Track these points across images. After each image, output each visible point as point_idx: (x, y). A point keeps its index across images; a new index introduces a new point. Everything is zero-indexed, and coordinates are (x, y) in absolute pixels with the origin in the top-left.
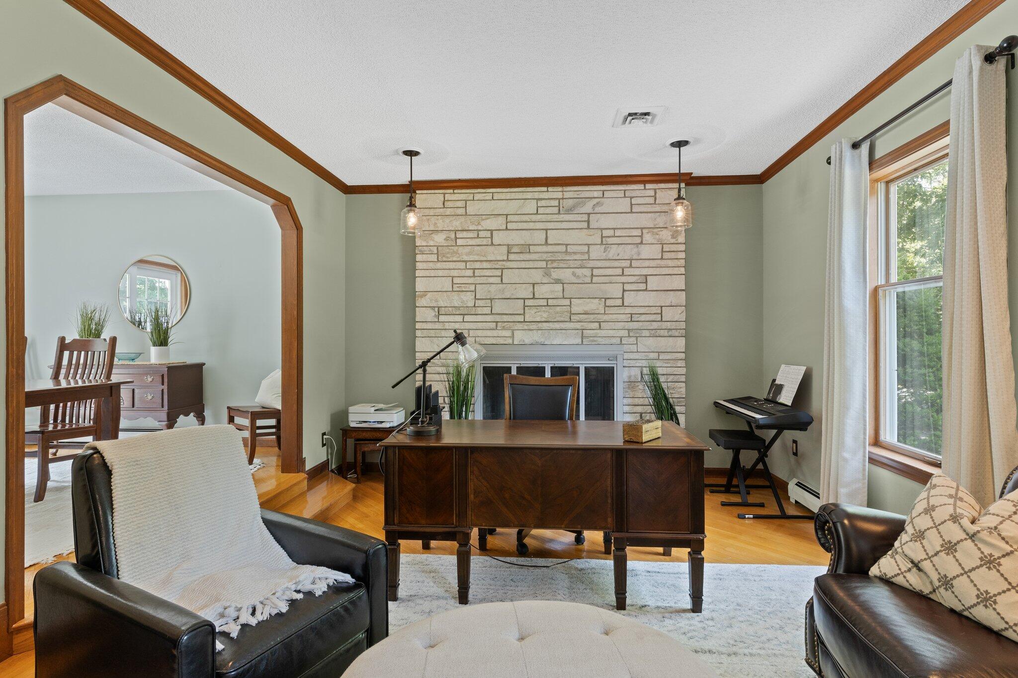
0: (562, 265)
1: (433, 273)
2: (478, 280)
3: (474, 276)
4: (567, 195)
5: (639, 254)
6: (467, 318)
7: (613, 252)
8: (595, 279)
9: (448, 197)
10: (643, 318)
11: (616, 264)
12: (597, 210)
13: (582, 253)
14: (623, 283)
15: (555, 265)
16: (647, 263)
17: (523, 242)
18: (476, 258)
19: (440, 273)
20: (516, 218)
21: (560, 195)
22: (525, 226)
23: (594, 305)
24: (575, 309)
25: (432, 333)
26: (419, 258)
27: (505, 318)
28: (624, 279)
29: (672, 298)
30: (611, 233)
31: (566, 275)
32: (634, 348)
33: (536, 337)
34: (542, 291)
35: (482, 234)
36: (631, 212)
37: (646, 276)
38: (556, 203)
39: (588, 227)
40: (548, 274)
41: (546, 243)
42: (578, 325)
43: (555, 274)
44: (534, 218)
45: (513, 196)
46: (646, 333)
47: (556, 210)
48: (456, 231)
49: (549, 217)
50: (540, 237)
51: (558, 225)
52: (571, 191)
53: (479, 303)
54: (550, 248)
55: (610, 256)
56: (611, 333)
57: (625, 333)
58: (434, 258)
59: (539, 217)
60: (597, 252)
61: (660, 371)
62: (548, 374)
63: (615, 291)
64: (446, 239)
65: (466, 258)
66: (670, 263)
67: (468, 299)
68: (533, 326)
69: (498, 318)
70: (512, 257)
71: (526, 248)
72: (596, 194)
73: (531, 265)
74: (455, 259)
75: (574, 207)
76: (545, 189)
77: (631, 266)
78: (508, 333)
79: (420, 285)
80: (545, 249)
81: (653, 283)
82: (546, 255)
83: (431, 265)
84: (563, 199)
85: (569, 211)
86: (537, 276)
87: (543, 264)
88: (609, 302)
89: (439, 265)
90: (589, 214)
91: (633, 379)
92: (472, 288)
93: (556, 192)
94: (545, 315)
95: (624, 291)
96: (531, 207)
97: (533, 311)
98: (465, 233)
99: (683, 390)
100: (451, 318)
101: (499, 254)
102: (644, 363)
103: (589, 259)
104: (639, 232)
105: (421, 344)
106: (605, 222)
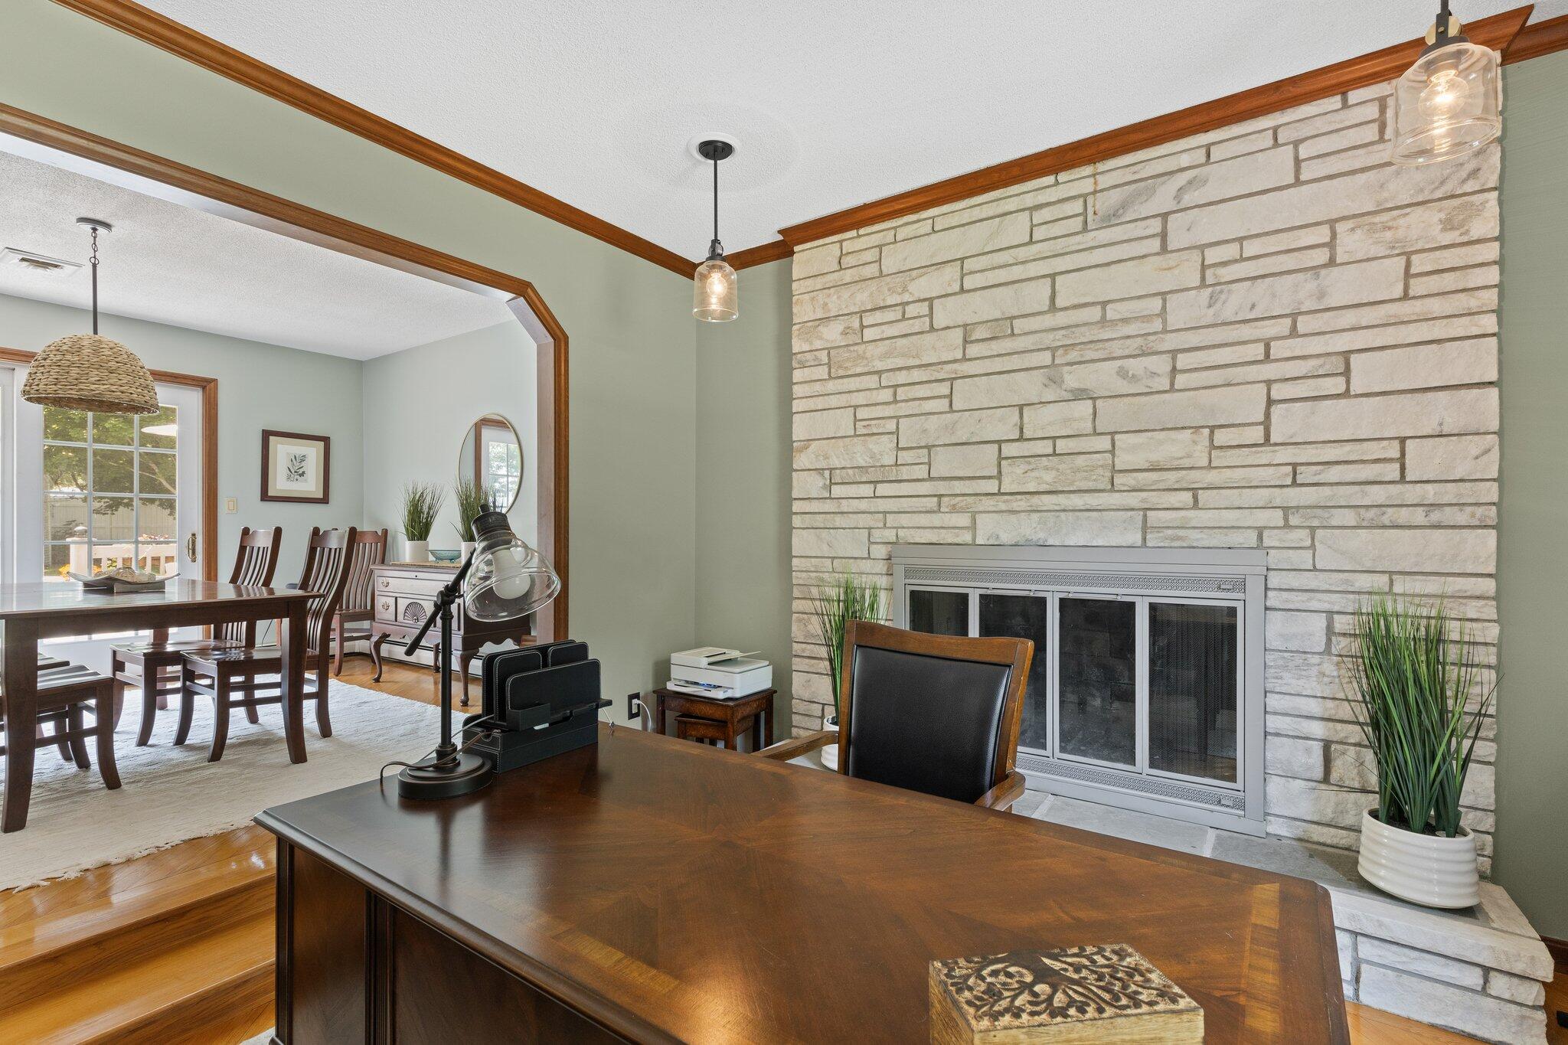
0: (1090, 354)
1: (820, 403)
2: (903, 409)
3: (895, 401)
4: (1104, 181)
5: (1322, 295)
6: (883, 489)
7: (1235, 302)
8: (1181, 380)
9: (848, 246)
10: (1334, 474)
12: (1188, 199)
13: (1147, 318)
14: (1269, 383)
15: (1073, 355)
16: (1349, 318)
17: (998, 315)
18: (900, 362)
19: (834, 401)
20: (981, 263)
21: (1087, 186)
22: (1004, 276)
23: (1177, 447)
24: (1123, 460)
25: (819, 520)
26: (797, 375)
27: (959, 487)
28: (1269, 371)
29: (1444, 411)
30: (1230, 251)
31: (1101, 377)
32: (1304, 559)
33: (1028, 528)
34: (1038, 421)
35: (911, 310)
36: (1298, 183)
37: (1346, 355)
38: (1077, 207)
39: (1164, 249)
40: (1054, 381)
41: (1053, 307)
42: (1133, 500)
43: (1073, 379)
44: (1023, 253)
45: (976, 213)
46: (1349, 518)
47: (1076, 224)
48: (861, 313)
49: (1060, 245)
50: (1037, 296)
51: (1082, 260)
52: (1116, 169)
53: (905, 457)
54: (1061, 319)
55: (1228, 314)
56: (1230, 517)
57: (1274, 517)
58: (822, 372)
59: (1034, 249)
60: (1187, 310)
63: (1245, 404)
64: (844, 333)
65: (879, 365)
66: (1440, 306)
67: (883, 450)
68: (1020, 503)
69: (942, 488)
70: (973, 350)
71: (1005, 326)
72: (1185, 160)
73: (1015, 362)
74: (859, 370)
75: (1124, 205)
76: (1049, 180)
77: (1294, 333)
78: (963, 520)
79: (800, 429)
80: (1049, 321)
81: (1366, 374)
82: (1051, 336)
83: (818, 388)
84: (1095, 192)
85: (1110, 220)
86: (1029, 387)
87: (1045, 358)
88: (1221, 438)
89: (831, 386)
90: (1165, 216)
91: (1304, 644)
92: (891, 426)
93: (1077, 181)
94: (1049, 477)
95: (1270, 402)
96: (1017, 229)
97: (1020, 468)
98: (878, 314)
100: (851, 491)
101: (948, 345)
103: (1165, 331)
104: (1322, 235)
105: (801, 542)
106: (1211, 226)
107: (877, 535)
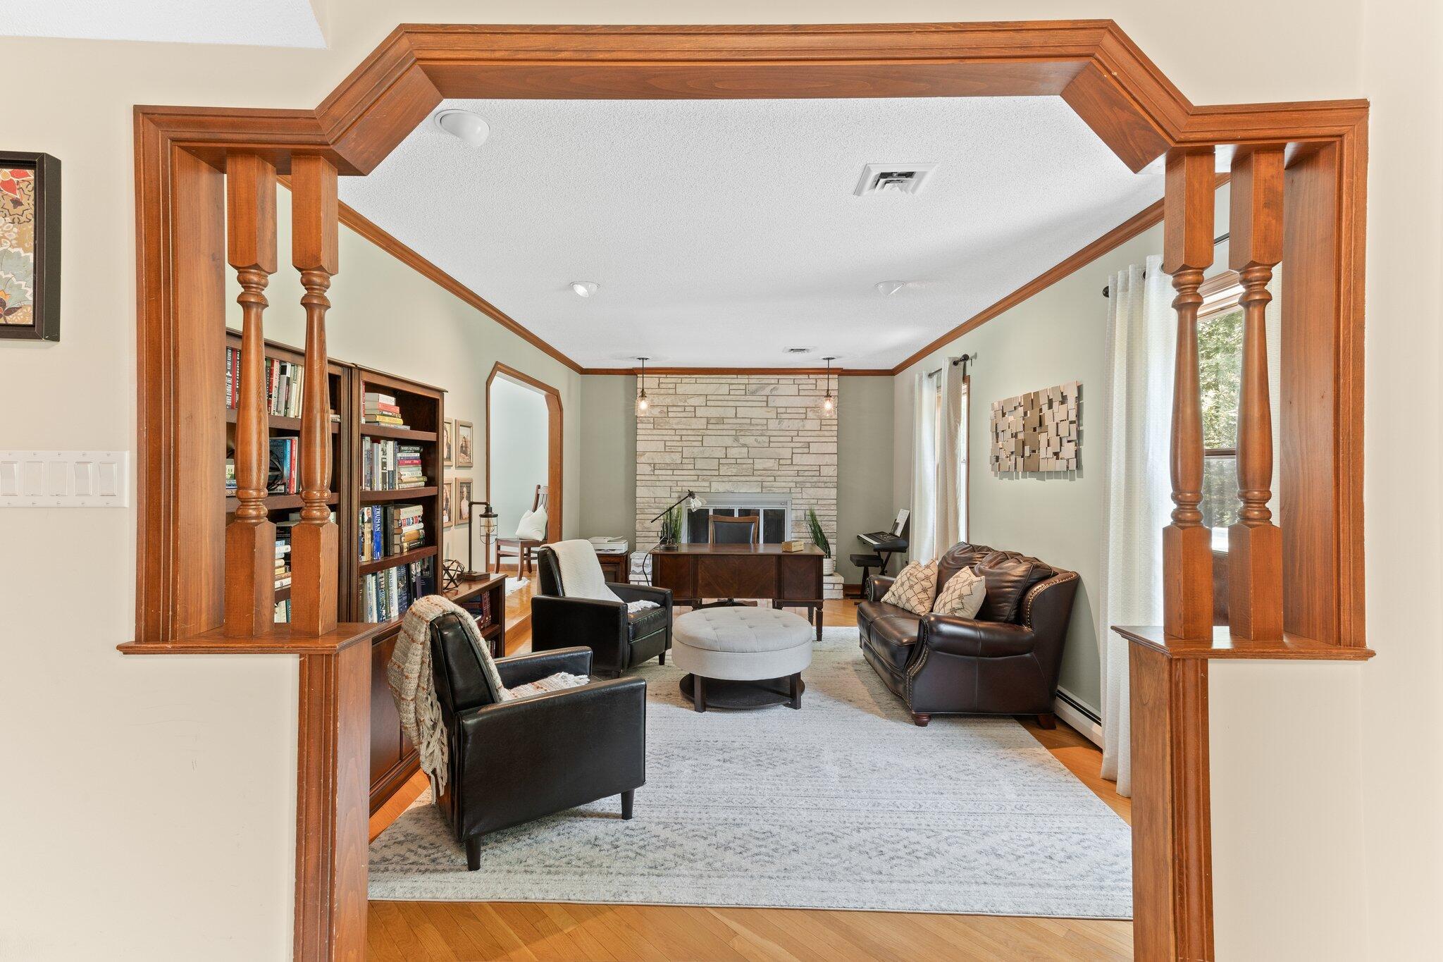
0: (747, 434)
1: (650, 438)
2: (685, 444)
3: (681, 441)
4: (751, 381)
5: (804, 426)
6: (675, 472)
7: (785, 424)
8: (772, 445)
9: (661, 380)
10: (806, 473)
11: (787, 433)
12: (773, 393)
13: (762, 425)
14: (792, 448)
15: (742, 433)
16: (810, 433)
17: (718, 416)
18: (683, 427)
19: (656, 438)
20: (714, 397)
21: (746, 381)
22: (720, 403)
23: (770, 464)
24: (756, 466)
25: (649, 483)
26: (639, 426)
27: (705, 473)
28: (793, 445)
29: (828, 459)
30: (784, 410)
31: (750, 440)
32: (799, 496)
33: (728, 487)
34: (732, 452)
35: (687, 409)
36: (799, 395)
37: (809, 443)
38: (743, 387)
39: (767, 406)
40: (737, 440)
41: (736, 417)
42: (759, 479)
43: (743, 440)
44: (727, 397)
45: (711, 381)
46: (809, 485)
47: (743, 392)
48: (668, 406)
49: (738, 398)
50: (731, 412)
51: (744, 404)
52: (755, 379)
53: (685, 461)
54: (738, 421)
55: (783, 428)
56: (783, 484)
57: (793, 485)
58: (651, 426)
59: (730, 397)
60: (773, 424)
61: (817, 513)
62: (736, 515)
63: (786, 453)
64: (660, 412)
65: (675, 427)
66: (827, 433)
67: (677, 458)
68: (726, 479)
69: (699, 473)
70: (710, 426)
71: (721, 420)
72: (773, 382)
73: (725, 433)
74: (668, 427)
75: (757, 390)
76: (735, 376)
77: (798, 435)
78: (707, 484)
79: (640, 447)
80: (735, 421)
81: (814, 448)
82: (735, 426)
83: (649, 432)
84: (749, 384)
85: (753, 393)
86: (729, 441)
87: (734, 432)
88: (782, 462)
89: (655, 432)
90: (768, 396)
91: (799, 519)
92: (680, 449)
93: (743, 379)
94: (735, 471)
95: (793, 453)
96: (725, 389)
97: (726, 467)
98: (675, 408)
99: (835, 527)
100: (663, 472)
101: (701, 424)
102: (807, 507)
103: (767, 429)
104: (803, 411)
105: (641, 492)
106: (781, 402)
107: (674, 489)
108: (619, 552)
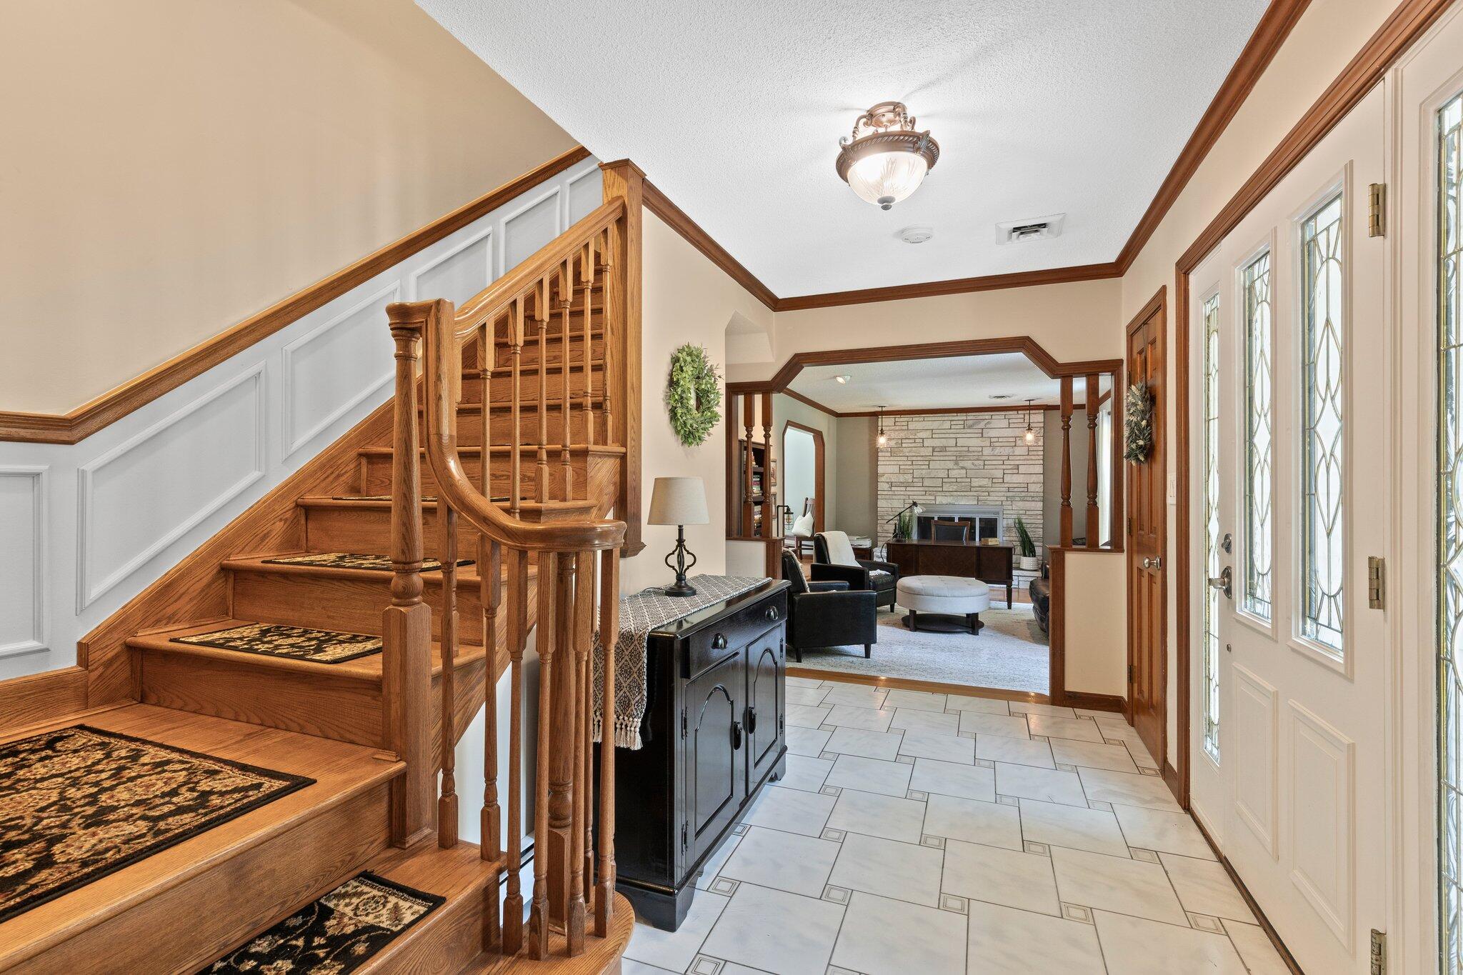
0: (965, 459)
1: (888, 463)
2: (915, 467)
3: (912, 465)
4: (969, 418)
5: (1014, 452)
6: (907, 489)
7: (997, 451)
8: (986, 467)
9: (897, 420)
10: (1016, 490)
11: (999, 458)
12: (987, 426)
13: (979, 452)
14: (1004, 470)
15: (961, 458)
16: (1019, 458)
17: (942, 445)
18: (914, 454)
19: (893, 463)
20: (938, 431)
21: (965, 418)
22: (943, 436)
23: (985, 482)
24: (973, 484)
25: (887, 497)
26: (880, 454)
27: (931, 489)
28: (1004, 467)
29: (1034, 478)
30: (996, 440)
31: (968, 464)
32: (1009, 507)
33: (950, 500)
34: (953, 474)
35: (917, 441)
36: (1009, 428)
37: (1018, 465)
38: (962, 422)
39: (982, 436)
40: (957, 464)
41: (956, 446)
42: (975, 493)
43: (961, 464)
44: (949, 431)
45: (936, 419)
46: (1018, 499)
47: (962, 427)
48: (902, 439)
49: (958, 431)
50: (952, 442)
51: (964, 435)
52: (971, 416)
53: (915, 480)
54: (959, 449)
55: (995, 453)
56: (996, 498)
57: (1005, 499)
58: (889, 454)
59: (952, 430)
60: (987, 451)
61: (1023, 521)
62: (956, 520)
63: (999, 474)
64: (896, 444)
65: (907, 454)
66: (1033, 457)
67: (910, 479)
68: (947, 494)
69: (926, 489)
70: (935, 454)
71: (944, 449)
72: (987, 417)
73: (947, 458)
74: (901, 455)
75: (973, 425)
76: (956, 414)
77: (1008, 459)
78: (933, 498)
79: (881, 470)
80: (956, 449)
81: (1022, 469)
82: (956, 453)
83: (887, 458)
84: (966, 420)
85: (970, 427)
86: (950, 465)
87: (954, 458)
88: (994, 481)
89: (892, 458)
90: (983, 429)
91: (1009, 526)
92: (911, 471)
93: (962, 416)
94: (955, 487)
95: (1004, 474)
96: (947, 425)
97: (948, 485)
98: (907, 440)
99: (1041, 533)
100: (899, 489)
101: (928, 452)
102: (1015, 516)
103: (982, 455)
104: (1013, 440)
105: (880, 503)
106: (993, 433)
107: (907, 501)
108: (865, 547)
